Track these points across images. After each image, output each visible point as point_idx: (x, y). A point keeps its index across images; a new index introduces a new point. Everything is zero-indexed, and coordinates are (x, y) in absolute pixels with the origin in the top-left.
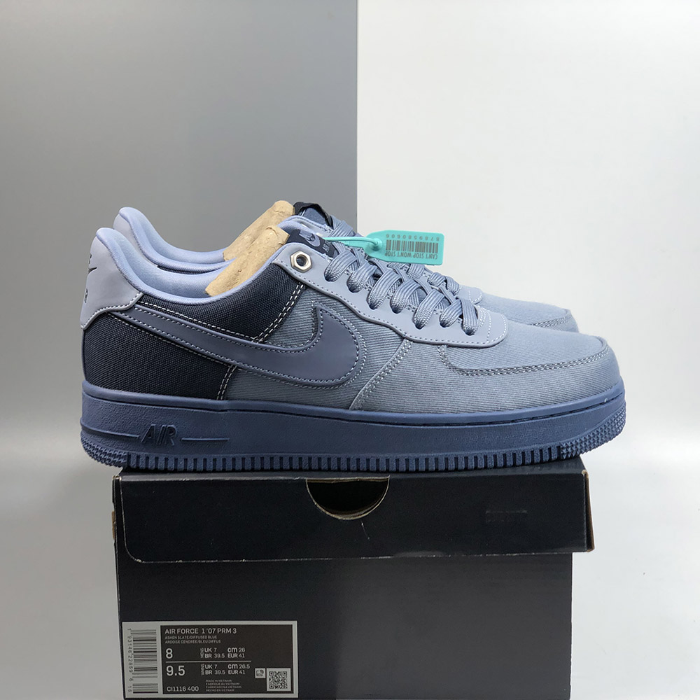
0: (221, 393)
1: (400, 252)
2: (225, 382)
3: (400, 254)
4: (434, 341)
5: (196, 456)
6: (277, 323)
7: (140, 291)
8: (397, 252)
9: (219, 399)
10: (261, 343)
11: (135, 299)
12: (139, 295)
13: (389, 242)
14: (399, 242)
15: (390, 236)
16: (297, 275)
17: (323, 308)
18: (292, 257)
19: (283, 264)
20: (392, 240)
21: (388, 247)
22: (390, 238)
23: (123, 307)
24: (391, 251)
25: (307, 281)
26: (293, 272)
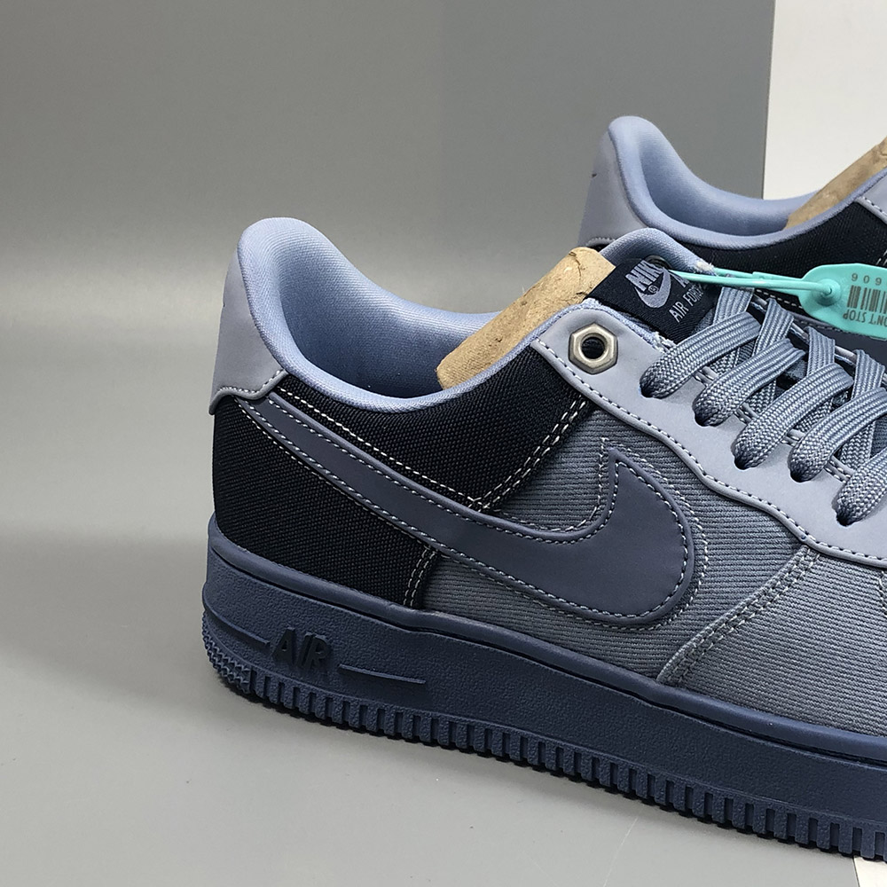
0: (410, 593)
1: (877, 314)
2: (416, 575)
3: (876, 319)
4: (872, 559)
5: (366, 701)
6: (518, 476)
7: (283, 367)
8: (869, 314)
9: (407, 606)
10: (484, 511)
11: (272, 381)
12: (280, 375)
13: (855, 291)
14: (876, 293)
15: (860, 279)
16: (577, 378)
17: (622, 455)
18: (576, 336)
19: (549, 354)
20: (863, 286)
21: (853, 301)
22: (859, 283)
23: (253, 394)
24: (858, 310)
25: (594, 395)
26: (568, 370)
